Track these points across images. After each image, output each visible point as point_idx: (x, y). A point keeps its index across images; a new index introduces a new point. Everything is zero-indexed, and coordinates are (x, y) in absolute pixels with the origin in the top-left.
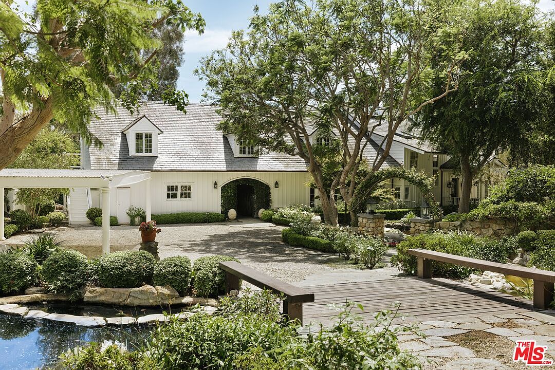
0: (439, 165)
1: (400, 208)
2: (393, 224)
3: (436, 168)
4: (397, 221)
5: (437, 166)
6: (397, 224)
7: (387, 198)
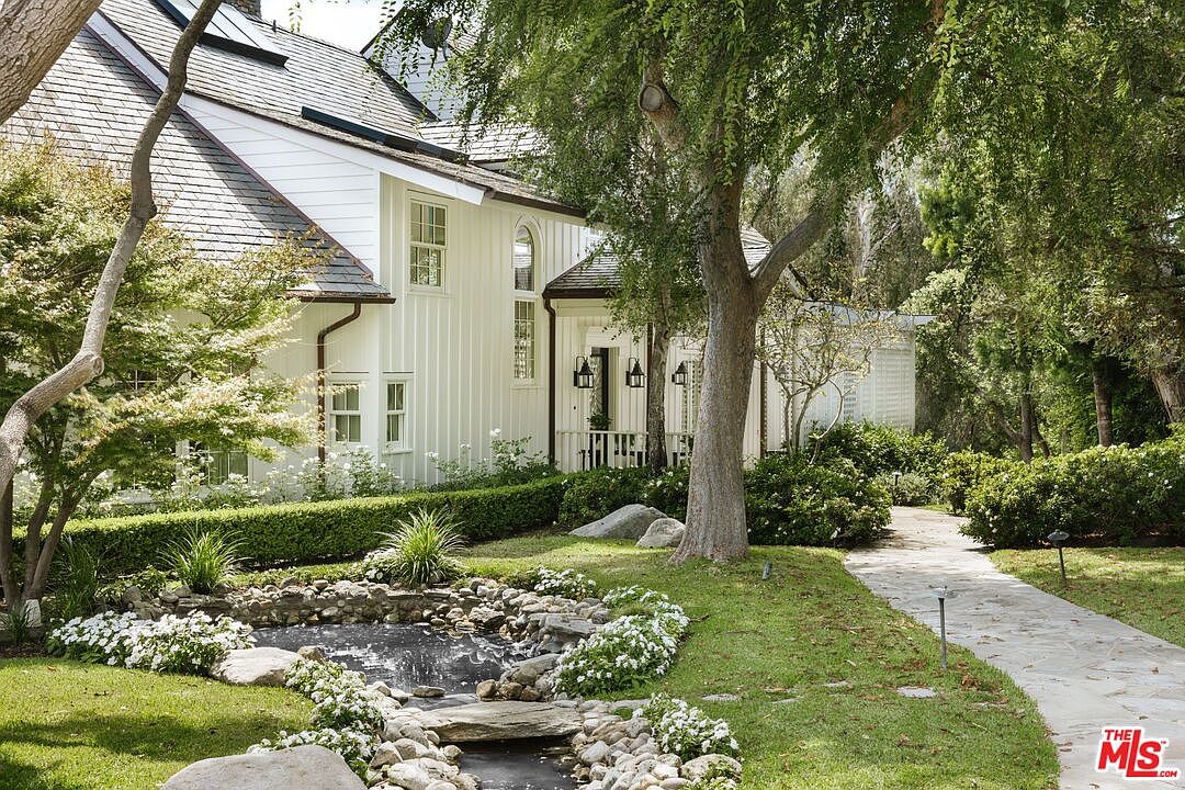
0: (541, 284)
1: (364, 489)
2: (321, 589)
3: (525, 295)
4: (339, 567)
5: (530, 287)
6: (342, 587)
7: (273, 433)
